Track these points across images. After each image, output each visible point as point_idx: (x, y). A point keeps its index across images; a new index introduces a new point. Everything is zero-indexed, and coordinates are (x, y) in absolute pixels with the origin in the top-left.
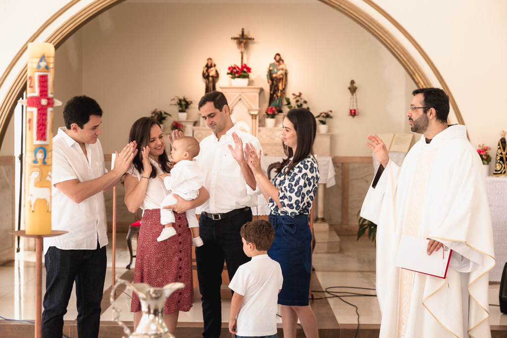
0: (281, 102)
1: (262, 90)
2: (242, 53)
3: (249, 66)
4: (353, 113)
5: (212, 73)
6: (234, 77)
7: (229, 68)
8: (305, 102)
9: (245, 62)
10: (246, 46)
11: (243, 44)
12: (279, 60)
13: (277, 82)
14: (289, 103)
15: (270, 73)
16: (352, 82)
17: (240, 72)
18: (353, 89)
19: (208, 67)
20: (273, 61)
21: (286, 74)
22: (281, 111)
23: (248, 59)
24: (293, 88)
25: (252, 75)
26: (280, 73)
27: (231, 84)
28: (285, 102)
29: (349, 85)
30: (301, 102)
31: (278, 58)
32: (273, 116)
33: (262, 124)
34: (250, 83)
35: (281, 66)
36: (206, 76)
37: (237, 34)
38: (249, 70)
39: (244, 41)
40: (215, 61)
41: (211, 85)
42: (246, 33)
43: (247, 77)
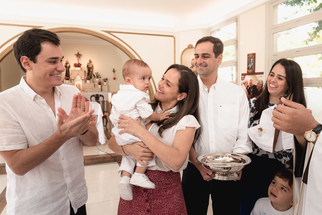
0: (91, 75)
1: (85, 71)
2: (78, 59)
3: (81, 63)
4: (114, 79)
5: (68, 65)
6: (76, 67)
7: (74, 64)
8: (99, 75)
9: (79, 62)
10: (79, 57)
11: (78, 57)
12: (90, 62)
13: (90, 69)
14: (94, 75)
15: (88, 66)
16: (114, 69)
17: (78, 65)
18: (114, 71)
19: (67, 64)
20: (89, 62)
21: (93, 66)
22: (91, 78)
23: (80, 61)
24: (95, 70)
25: (82, 66)
26: (91, 66)
27: (74, 69)
28: (93, 75)
29: (113, 70)
30: (98, 75)
31: (90, 61)
32: (89, 79)
33: (85, 82)
34: (81, 69)
35: (91, 64)
36: (66, 67)
37: (76, 53)
38: (81, 65)
39: (78, 55)
40: (69, 62)
41: (68, 69)
42: (79, 53)
43: (80, 67)
